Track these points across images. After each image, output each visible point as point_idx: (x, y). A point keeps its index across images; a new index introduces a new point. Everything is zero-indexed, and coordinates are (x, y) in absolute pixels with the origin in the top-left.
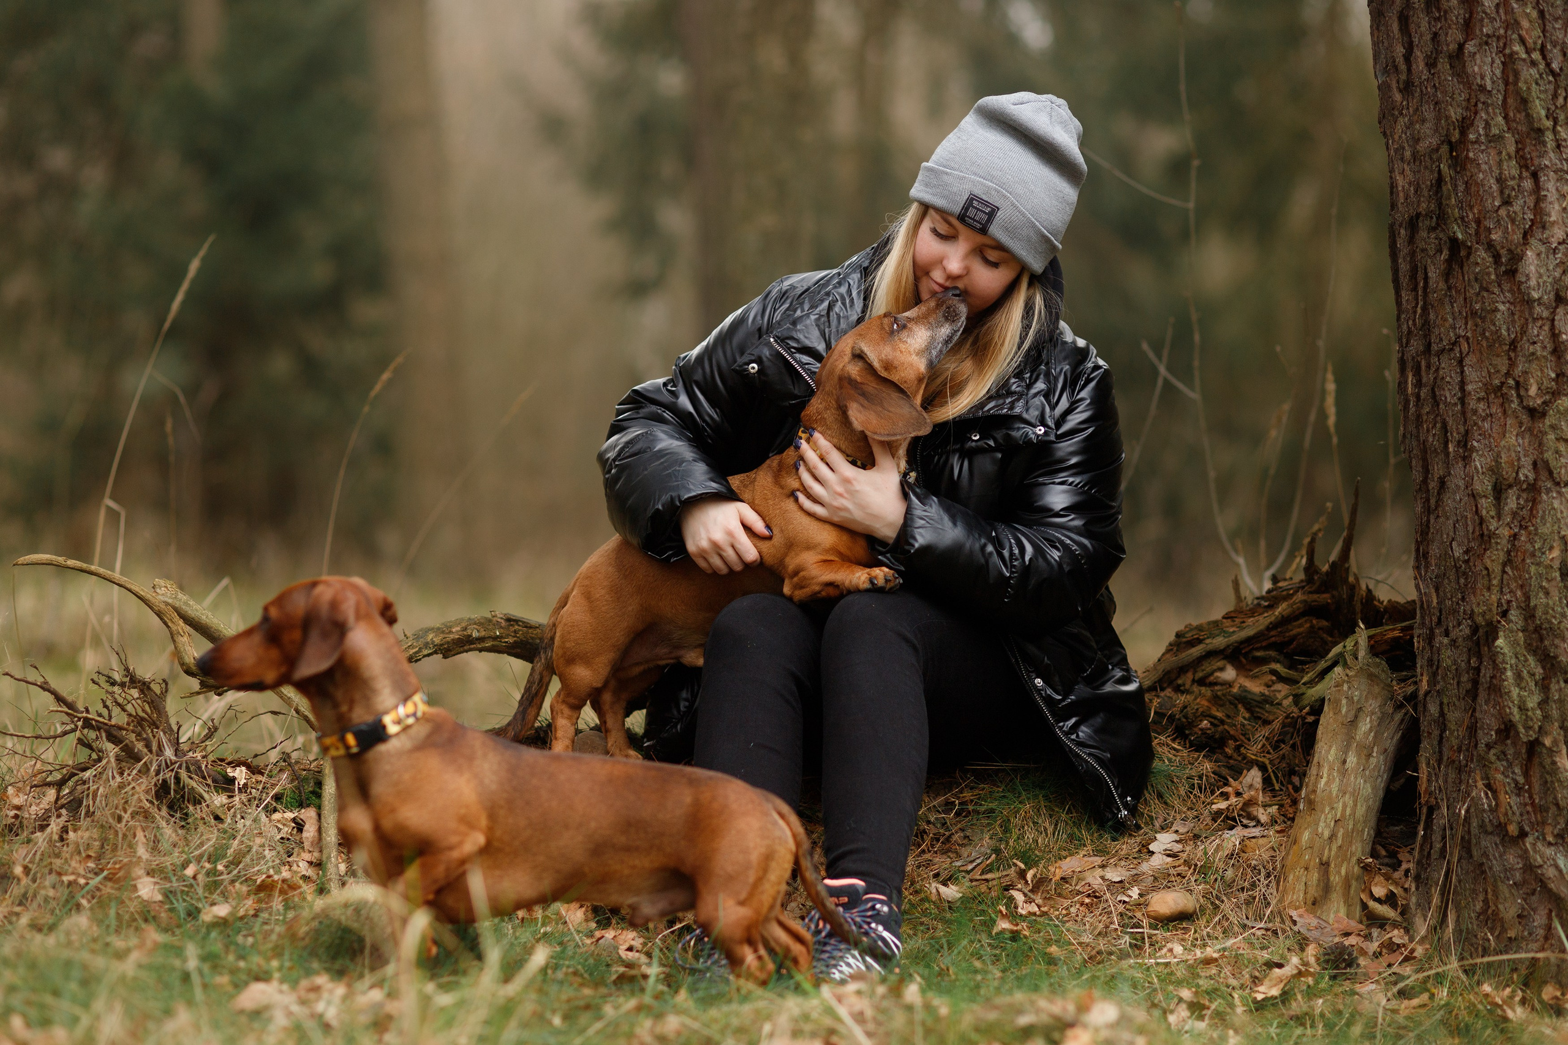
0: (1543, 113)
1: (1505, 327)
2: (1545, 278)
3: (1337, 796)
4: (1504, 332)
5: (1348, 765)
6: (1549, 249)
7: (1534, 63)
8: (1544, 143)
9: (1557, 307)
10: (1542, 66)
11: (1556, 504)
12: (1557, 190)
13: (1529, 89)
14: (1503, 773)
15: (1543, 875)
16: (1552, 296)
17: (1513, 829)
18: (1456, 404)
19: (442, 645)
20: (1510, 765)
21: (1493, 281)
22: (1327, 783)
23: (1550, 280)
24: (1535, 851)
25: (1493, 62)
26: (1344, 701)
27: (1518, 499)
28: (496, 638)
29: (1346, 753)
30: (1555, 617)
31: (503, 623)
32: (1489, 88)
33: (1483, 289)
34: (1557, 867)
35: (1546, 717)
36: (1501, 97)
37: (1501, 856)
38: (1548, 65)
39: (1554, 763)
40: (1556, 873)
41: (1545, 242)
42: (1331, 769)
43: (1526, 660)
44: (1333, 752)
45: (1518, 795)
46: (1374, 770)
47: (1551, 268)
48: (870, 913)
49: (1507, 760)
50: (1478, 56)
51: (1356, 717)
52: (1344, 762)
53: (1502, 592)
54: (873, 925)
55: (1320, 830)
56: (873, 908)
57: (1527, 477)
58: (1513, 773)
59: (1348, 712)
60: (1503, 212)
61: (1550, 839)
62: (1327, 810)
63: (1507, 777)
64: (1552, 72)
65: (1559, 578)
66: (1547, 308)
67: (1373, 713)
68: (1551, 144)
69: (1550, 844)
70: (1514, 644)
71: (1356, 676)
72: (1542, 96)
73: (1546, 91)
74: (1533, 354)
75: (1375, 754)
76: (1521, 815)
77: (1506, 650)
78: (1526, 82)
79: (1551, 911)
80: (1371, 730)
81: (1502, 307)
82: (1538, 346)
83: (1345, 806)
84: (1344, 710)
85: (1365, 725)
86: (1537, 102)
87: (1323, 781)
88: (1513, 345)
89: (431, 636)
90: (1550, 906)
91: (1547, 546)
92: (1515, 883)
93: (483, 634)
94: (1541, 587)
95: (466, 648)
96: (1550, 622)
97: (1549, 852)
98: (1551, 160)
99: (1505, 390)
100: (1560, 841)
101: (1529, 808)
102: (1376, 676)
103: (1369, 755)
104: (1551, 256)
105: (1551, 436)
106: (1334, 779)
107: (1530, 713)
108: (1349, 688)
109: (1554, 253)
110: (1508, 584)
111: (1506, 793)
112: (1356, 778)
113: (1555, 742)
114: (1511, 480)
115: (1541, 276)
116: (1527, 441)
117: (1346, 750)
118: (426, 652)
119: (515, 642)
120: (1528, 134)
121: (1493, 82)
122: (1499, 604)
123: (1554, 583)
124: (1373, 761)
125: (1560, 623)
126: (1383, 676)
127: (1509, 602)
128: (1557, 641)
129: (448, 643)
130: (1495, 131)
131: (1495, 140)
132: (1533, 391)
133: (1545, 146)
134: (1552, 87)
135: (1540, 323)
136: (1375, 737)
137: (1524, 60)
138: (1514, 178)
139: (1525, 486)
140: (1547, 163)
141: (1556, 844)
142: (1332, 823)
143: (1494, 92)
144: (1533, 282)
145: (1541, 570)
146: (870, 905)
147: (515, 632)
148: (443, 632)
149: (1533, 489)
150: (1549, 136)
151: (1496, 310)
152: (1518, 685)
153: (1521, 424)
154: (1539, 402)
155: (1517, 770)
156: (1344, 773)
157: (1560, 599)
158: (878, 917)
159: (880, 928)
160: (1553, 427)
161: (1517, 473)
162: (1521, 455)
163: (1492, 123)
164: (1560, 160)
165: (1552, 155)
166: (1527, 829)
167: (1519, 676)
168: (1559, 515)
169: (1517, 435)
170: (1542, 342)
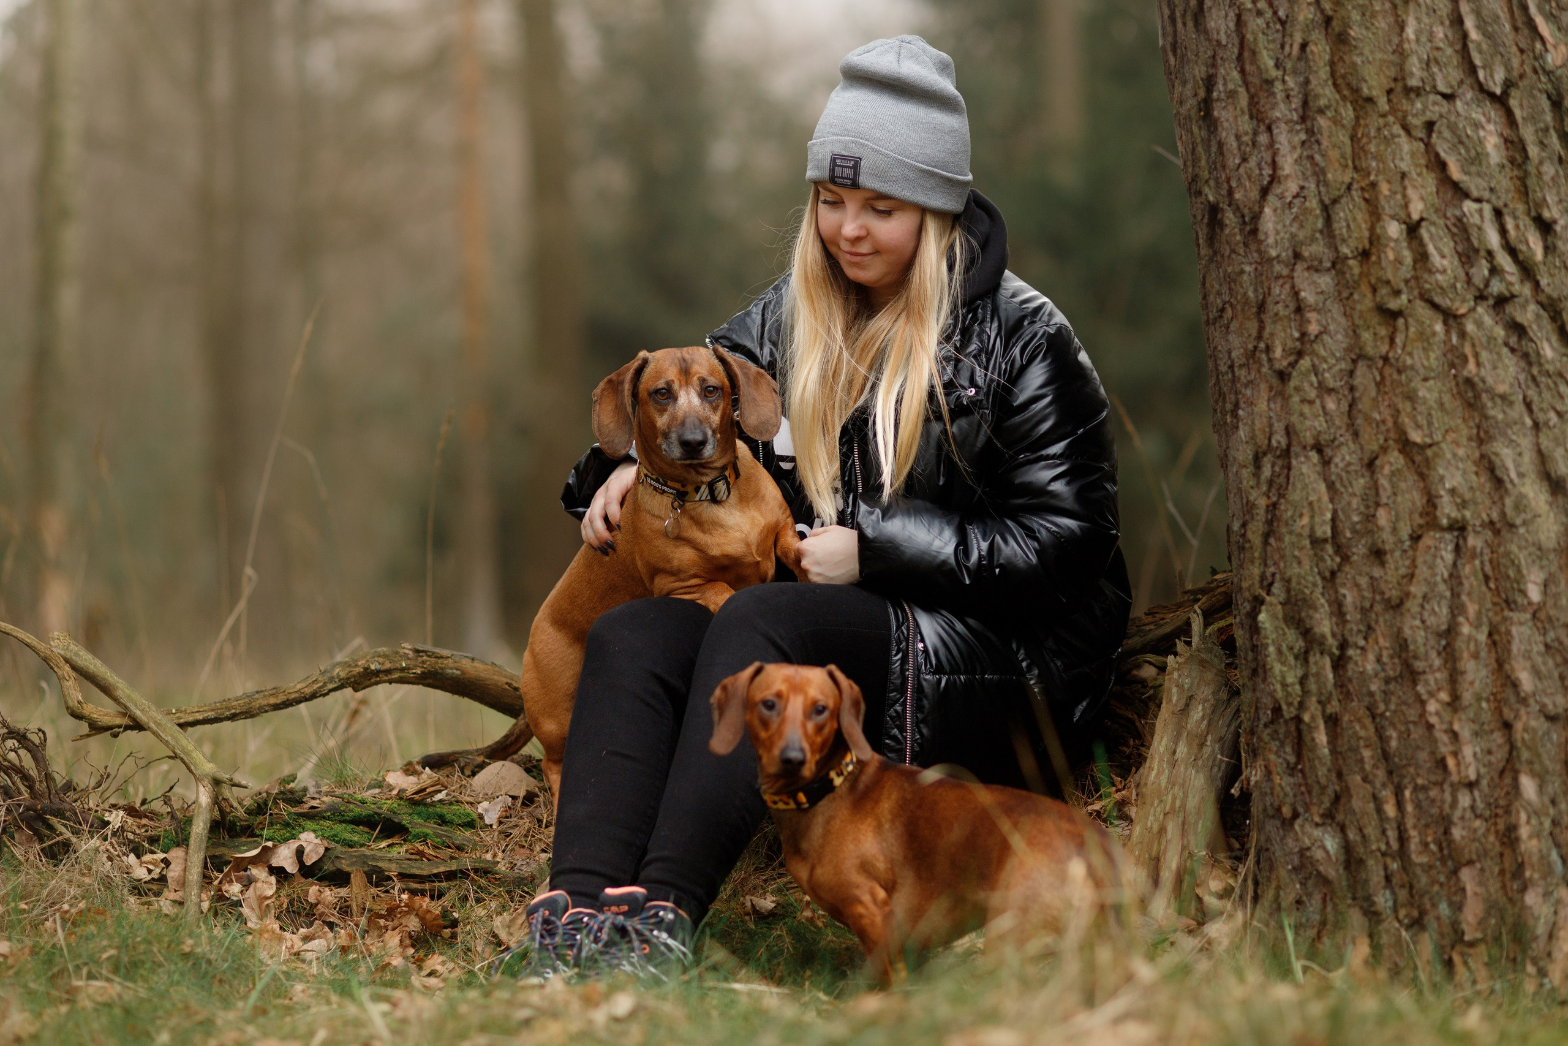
0: (1271, 63)
1: (1252, 288)
2: (1282, 234)
3: (1166, 788)
4: (1251, 294)
5: (1178, 755)
6: (1283, 205)
7: (1260, 13)
8: (1273, 94)
9: (1295, 264)
10: (1269, 14)
11: (1305, 469)
12: (1289, 142)
13: (1255, 39)
14: (1276, 753)
15: (1311, 857)
16: (1290, 253)
17: (1286, 811)
18: (1227, 373)
19: (348, 679)
20: (1282, 744)
21: (1239, 242)
22: (1157, 775)
23: (1287, 236)
24: (1303, 833)
25: (1227, 15)
26: (1175, 690)
27: (1273, 466)
28: (402, 670)
29: (1176, 744)
30: (1306, 587)
31: (411, 654)
32: (1224, 42)
33: (1233, 251)
34: (1324, 848)
35: (1305, 692)
36: (1236, 51)
37: (1282, 840)
38: (1275, 13)
39: (1313, 739)
40: (1324, 855)
41: (1281, 197)
42: (1161, 760)
43: (1284, 634)
44: (1164, 742)
45: (1292, 775)
46: (1208, 759)
47: (1288, 223)
48: (653, 921)
49: (1279, 739)
50: (1213, 10)
51: (1187, 705)
52: (1174, 753)
53: (1266, 565)
54: (655, 933)
55: (1149, 824)
56: (656, 915)
57: (1279, 442)
58: (1285, 752)
59: (1179, 700)
60: (1242, 170)
61: (1317, 819)
62: (1156, 802)
63: (1279, 757)
64: (1280, 19)
65: (1309, 546)
66: (1287, 266)
67: (1206, 701)
68: (1280, 96)
69: (1317, 825)
70: (1274, 616)
71: (1185, 663)
72: (1271, 46)
73: (1274, 41)
74: (1276, 314)
75: (1209, 743)
76: (1295, 796)
77: (1267, 625)
78: (1253, 33)
79: (1325, 895)
80: (1203, 718)
81: (1247, 268)
82: (1280, 307)
83: (1174, 798)
84: (1175, 699)
85: (1197, 713)
86: (1265, 52)
87: (1154, 773)
88: (1261, 307)
89: (337, 670)
90: (1324, 890)
91: (1297, 514)
92: (1294, 868)
93: (388, 665)
94: (1295, 557)
95: (373, 680)
96: (1303, 593)
97: (1317, 833)
98: (1281, 112)
99: (1258, 354)
100: (1329, 821)
101: (1303, 789)
102: (1207, 662)
103: (1202, 745)
104: (1287, 211)
105: (1296, 399)
106: (1163, 771)
107: (1290, 689)
108: (1180, 676)
109: (1290, 208)
110: (1272, 557)
111: (1278, 774)
112: (1186, 769)
113: (1313, 718)
114: (1265, 447)
115: (1278, 233)
116: (1279, 405)
117: (1176, 740)
118: (331, 686)
119: (423, 673)
120: (1261, 86)
121: (1228, 36)
122: (1263, 577)
123: (1305, 551)
124: (1207, 750)
125: (1312, 593)
126: (1216, 661)
127: (1273, 575)
128: (1311, 612)
129: (354, 676)
130: (1231, 86)
131: (1232, 94)
132: (1278, 353)
133: (1275, 97)
134: (1280, 35)
135: (1281, 281)
136: (1209, 725)
137: (1250, 10)
138: (1246, 133)
139: (1278, 453)
140: (1278, 114)
141: (1323, 824)
142: (1162, 816)
143: (1230, 46)
144: (1271, 240)
145: (1294, 539)
146: (652, 912)
147: (423, 662)
148: (350, 666)
149: (1286, 453)
150: (1278, 86)
151: (1242, 272)
152: (1280, 661)
153: (1271, 388)
154: (1285, 363)
155: (1288, 749)
156: (1173, 764)
157: (1311, 568)
158: (660, 924)
159: (664, 935)
160: (1297, 389)
161: (1270, 440)
162: (1274, 421)
163: (1228, 78)
164: (1290, 111)
165: (1282, 106)
166: (1301, 810)
167: (1279, 651)
168: (1307, 481)
169: (1269, 400)
170: (1284, 302)
